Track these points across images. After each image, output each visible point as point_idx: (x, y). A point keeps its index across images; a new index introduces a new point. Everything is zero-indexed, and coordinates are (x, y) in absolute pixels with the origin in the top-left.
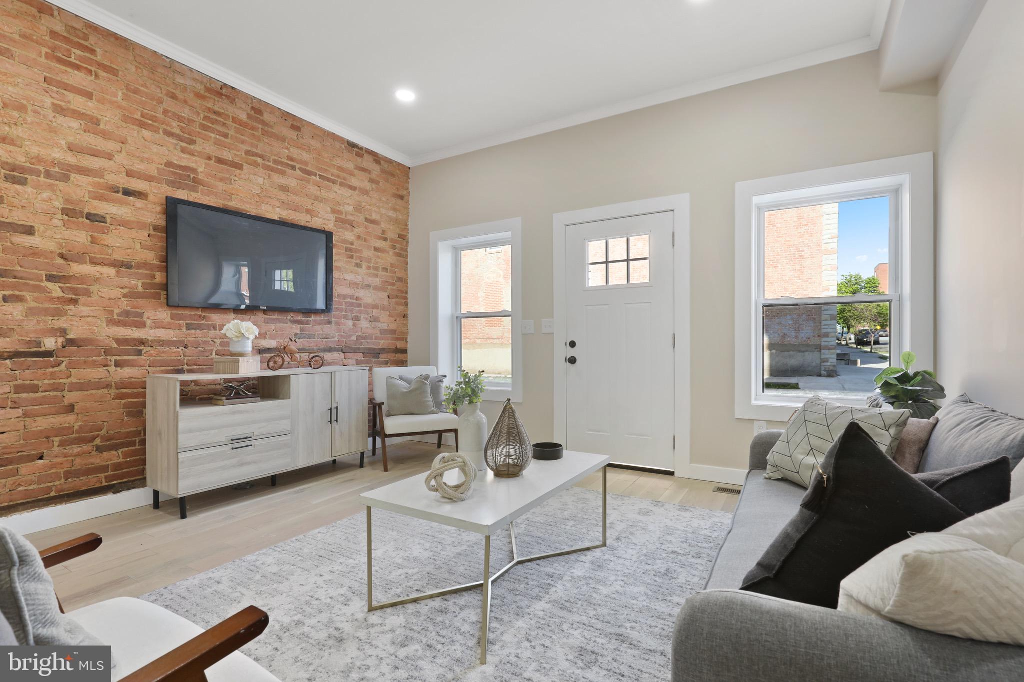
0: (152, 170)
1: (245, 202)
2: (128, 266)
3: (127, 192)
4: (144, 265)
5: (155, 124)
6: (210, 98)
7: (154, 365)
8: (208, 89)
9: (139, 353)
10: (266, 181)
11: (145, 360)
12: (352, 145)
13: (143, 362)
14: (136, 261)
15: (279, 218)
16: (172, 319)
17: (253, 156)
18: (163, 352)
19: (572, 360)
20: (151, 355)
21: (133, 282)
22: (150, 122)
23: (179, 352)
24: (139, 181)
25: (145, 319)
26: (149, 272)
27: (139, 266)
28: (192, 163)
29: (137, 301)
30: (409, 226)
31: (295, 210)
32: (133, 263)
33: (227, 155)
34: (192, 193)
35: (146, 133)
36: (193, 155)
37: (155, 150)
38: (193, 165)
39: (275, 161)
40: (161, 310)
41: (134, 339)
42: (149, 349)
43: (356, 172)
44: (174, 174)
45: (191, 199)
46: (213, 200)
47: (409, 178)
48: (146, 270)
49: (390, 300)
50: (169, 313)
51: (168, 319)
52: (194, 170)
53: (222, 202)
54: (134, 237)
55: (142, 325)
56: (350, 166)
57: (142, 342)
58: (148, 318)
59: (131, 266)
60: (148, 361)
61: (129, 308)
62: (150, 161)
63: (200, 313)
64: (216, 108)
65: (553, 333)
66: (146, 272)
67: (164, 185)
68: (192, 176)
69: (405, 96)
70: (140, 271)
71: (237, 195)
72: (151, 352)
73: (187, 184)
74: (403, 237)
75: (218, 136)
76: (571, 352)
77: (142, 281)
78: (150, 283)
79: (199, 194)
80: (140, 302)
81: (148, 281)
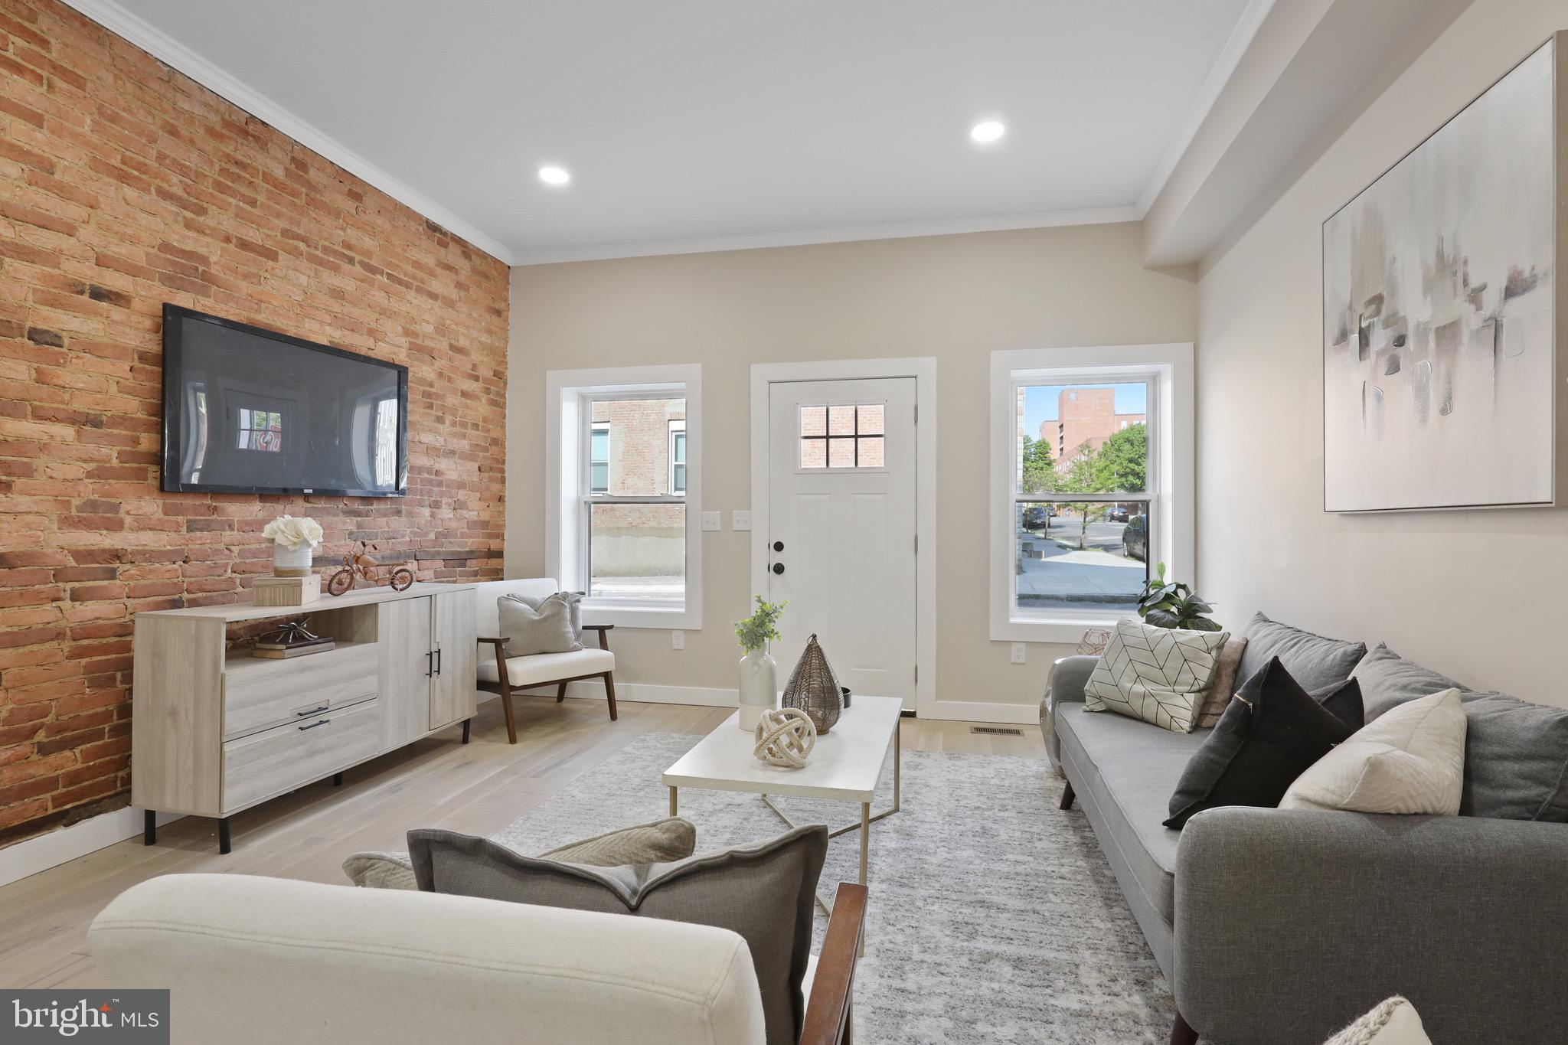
0: (138, 255)
1: (280, 315)
2: (97, 423)
3: (98, 294)
4: (122, 420)
5: (143, 176)
6: (230, 138)
7: (137, 594)
8: (228, 124)
9: (112, 575)
10: (311, 280)
11: (121, 587)
12: (433, 228)
13: (119, 590)
14: (109, 414)
15: (330, 342)
16: (165, 514)
17: (293, 239)
18: (150, 571)
19: (779, 569)
20: (131, 578)
21: (104, 450)
22: (136, 173)
23: (176, 570)
24: (117, 274)
25: (122, 514)
26: (129, 433)
27: (114, 422)
28: (202, 246)
29: (109, 484)
30: (508, 357)
31: (353, 330)
32: (104, 418)
33: (254, 236)
34: (199, 297)
35: (130, 192)
36: (203, 233)
37: (144, 222)
38: (203, 251)
39: (325, 249)
40: (147, 498)
41: (104, 551)
42: (128, 566)
43: (439, 270)
44: (174, 264)
45: (199, 309)
46: (232, 311)
47: (508, 283)
48: (126, 429)
49: (482, 474)
50: (160, 502)
51: (160, 515)
52: (204, 260)
53: (245, 313)
54: (106, 372)
55: (116, 526)
56: (430, 261)
57: (117, 555)
58: (128, 513)
59: (102, 422)
60: (127, 589)
61: (96, 497)
62: (134, 241)
63: (209, 502)
64: (239, 157)
65: (750, 531)
66: (124, 432)
67: (157, 283)
68: (201, 268)
69: (554, 176)
70: (115, 431)
71: (270, 303)
72: (132, 572)
73: (193, 282)
74: (499, 375)
75: (241, 204)
76: (777, 558)
77: (119, 448)
78: (132, 452)
79: (212, 300)
80: (115, 484)
81: (128, 449)
